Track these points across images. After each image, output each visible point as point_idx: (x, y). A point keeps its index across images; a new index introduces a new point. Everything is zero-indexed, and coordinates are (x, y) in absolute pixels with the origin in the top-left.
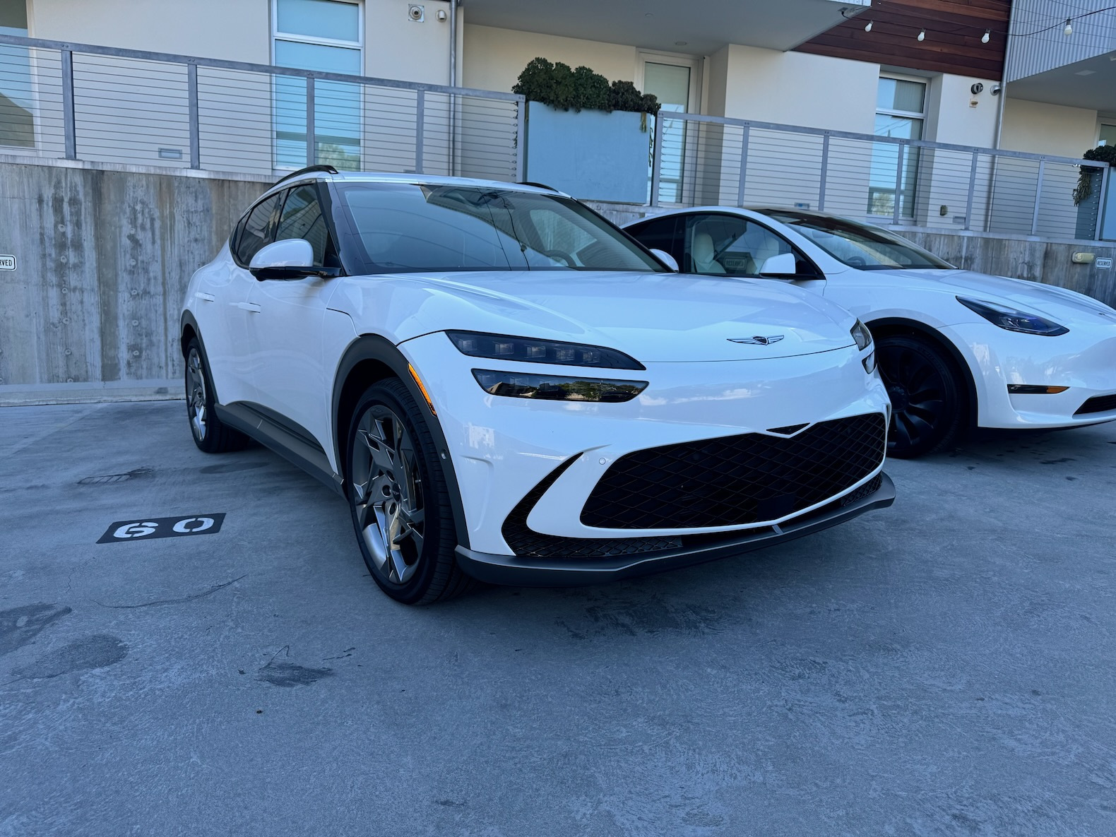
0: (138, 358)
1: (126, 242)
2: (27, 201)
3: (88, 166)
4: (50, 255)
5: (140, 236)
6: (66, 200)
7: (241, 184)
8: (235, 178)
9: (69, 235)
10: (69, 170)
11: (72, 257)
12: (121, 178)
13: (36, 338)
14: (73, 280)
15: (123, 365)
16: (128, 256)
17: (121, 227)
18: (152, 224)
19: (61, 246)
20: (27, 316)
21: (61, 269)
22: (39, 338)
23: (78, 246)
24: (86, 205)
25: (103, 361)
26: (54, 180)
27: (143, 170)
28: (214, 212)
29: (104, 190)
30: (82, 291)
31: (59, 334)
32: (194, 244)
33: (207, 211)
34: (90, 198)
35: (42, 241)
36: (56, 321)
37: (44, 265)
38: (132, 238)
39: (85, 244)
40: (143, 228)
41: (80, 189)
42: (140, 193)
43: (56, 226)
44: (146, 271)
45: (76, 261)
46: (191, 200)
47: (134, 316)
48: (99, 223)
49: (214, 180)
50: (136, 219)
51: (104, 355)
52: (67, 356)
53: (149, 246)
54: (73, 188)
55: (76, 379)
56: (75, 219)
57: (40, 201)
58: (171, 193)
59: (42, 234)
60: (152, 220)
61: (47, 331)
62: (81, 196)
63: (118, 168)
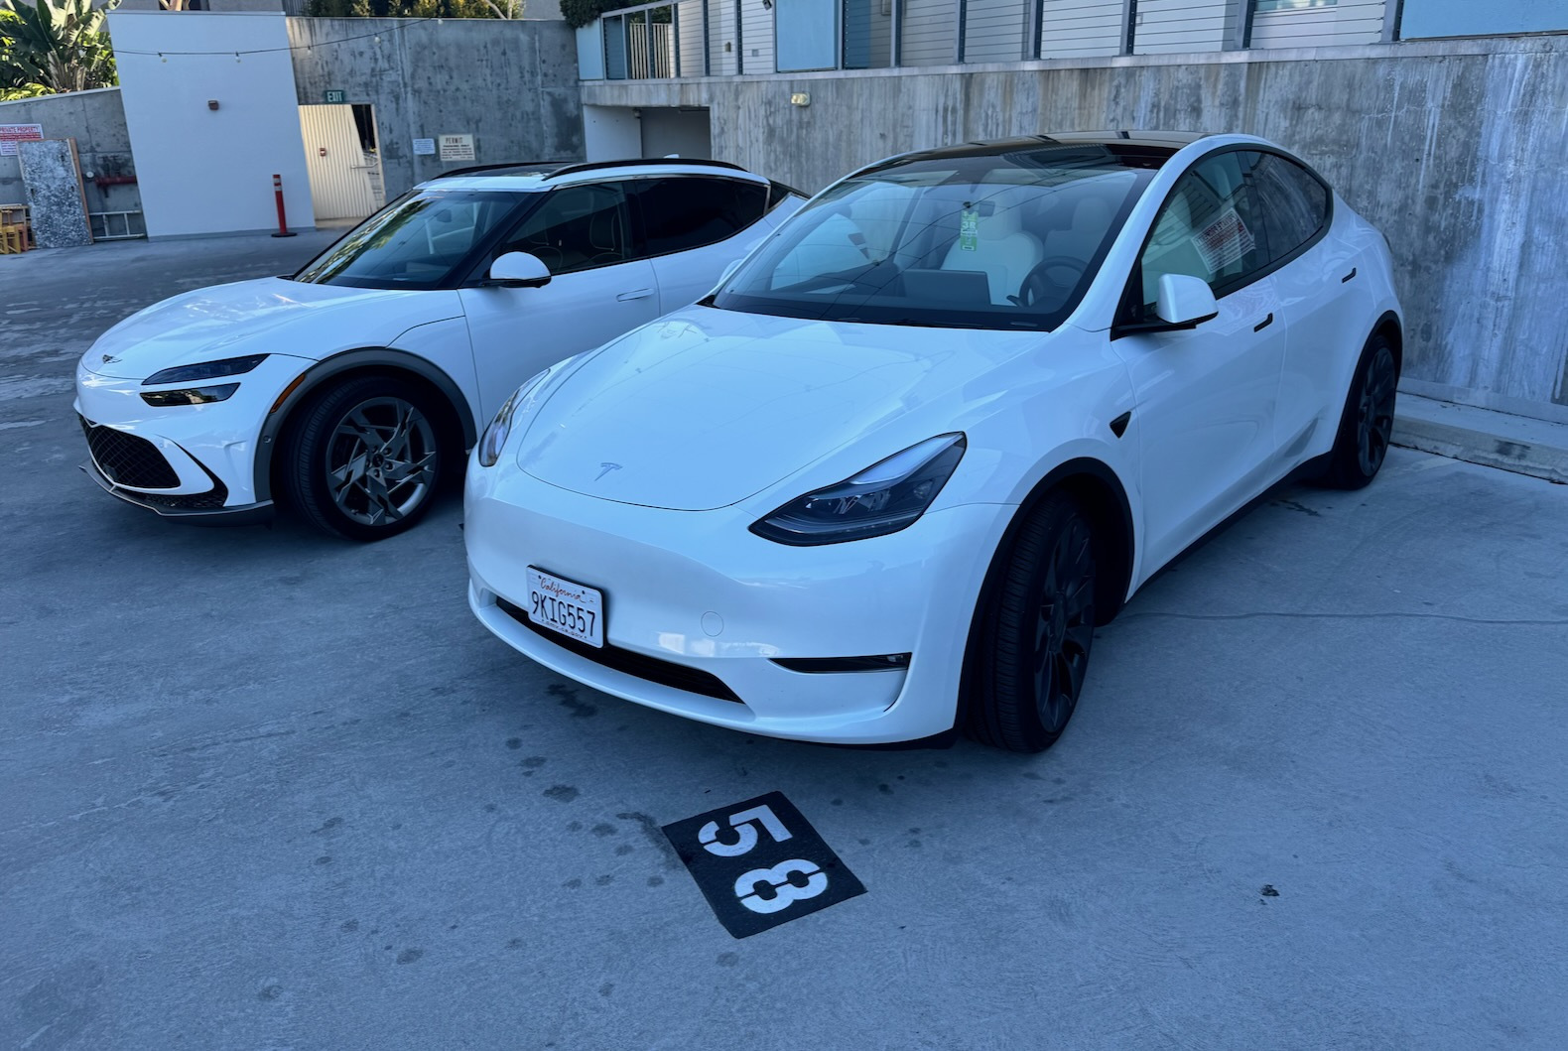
2: (930, 112)
6: (950, 109)
7: (1062, 73)
10: (953, 76)
12: (982, 79)
24: (960, 113)
28: (1039, 111)
29: (971, 95)
34: (962, 106)
41: (958, 96)
42: (992, 94)
43: (943, 137)
46: (1024, 99)
49: (1043, 71)
50: (987, 124)
54: (954, 95)
56: (953, 128)
58: (1012, 91)
60: (998, 125)
62: (958, 105)
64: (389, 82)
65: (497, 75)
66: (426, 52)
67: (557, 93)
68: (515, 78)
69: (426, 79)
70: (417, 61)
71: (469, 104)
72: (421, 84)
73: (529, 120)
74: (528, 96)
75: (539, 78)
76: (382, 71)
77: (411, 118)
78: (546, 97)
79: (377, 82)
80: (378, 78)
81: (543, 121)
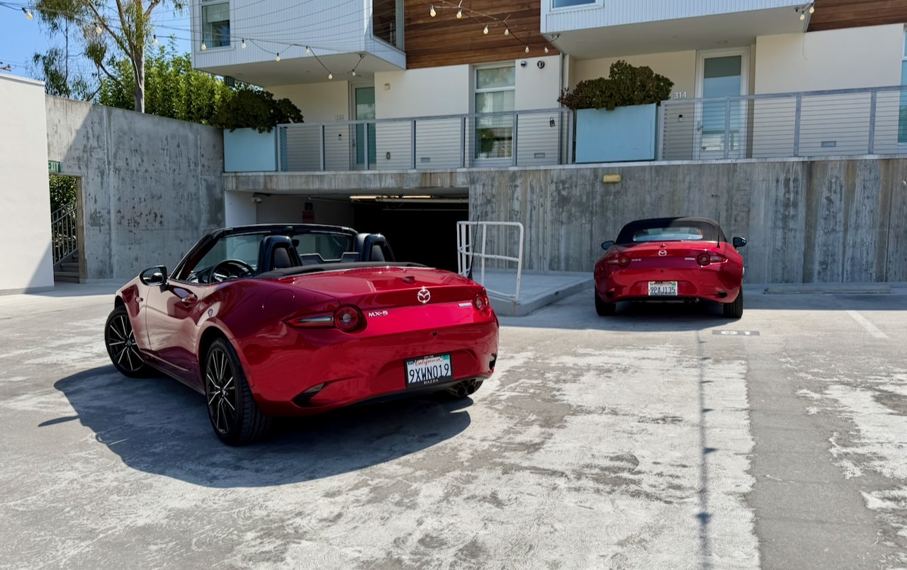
0: (825, 269)
1: (824, 201)
2: (770, 182)
3: (806, 159)
4: (780, 211)
5: (833, 197)
6: (792, 179)
7: (901, 160)
8: (897, 157)
9: (792, 199)
10: (795, 163)
11: (792, 211)
12: (824, 164)
13: (767, 258)
14: (791, 224)
15: (816, 273)
16: (825, 209)
17: (822, 193)
18: (841, 190)
19: (786, 206)
20: (764, 245)
21: (785, 218)
22: (769, 257)
23: (795, 205)
24: (803, 182)
25: (804, 270)
26: (786, 169)
27: (839, 158)
28: (881, 179)
29: (814, 172)
30: (795, 230)
31: (780, 256)
32: (866, 200)
33: (877, 179)
34: (805, 178)
35: (776, 203)
36: (779, 248)
37: (776, 217)
38: (828, 199)
39: (800, 204)
40: (835, 192)
41: (800, 173)
42: (836, 172)
43: (785, 195)
44: (835, 217)
45: (794, 213)
46: (867, 173)
47: (825, 245)
48: (810, 191)
49: (883, 159)
50: (831, 188)
51: (805, 268)
52: (783, 268)
53: (838, 203)
54: (796, 173)
55: (787, 282)
56: (795, 190)
57: (777, 181)
58: (854, 170)
59: (776, 200)
60: (841, 187)
61: (773, 253)
62: (800, 177)
63: (823, 159)
64: (97, 159)
65: (173, 162)
66: (126, 137)
67: (210, 181)
68: (184, 166)
69: (125, 160)
70: (119, 144)
71: (154, 183)
72: (120, 164)
73: (192, 199)
74: (192, 181)
75: (199, 167)
76: (92, 149)
77: (112, 191)
78: (203, 183)
79: (88, 157)
80: (89, 154)
81: (201, 200)
